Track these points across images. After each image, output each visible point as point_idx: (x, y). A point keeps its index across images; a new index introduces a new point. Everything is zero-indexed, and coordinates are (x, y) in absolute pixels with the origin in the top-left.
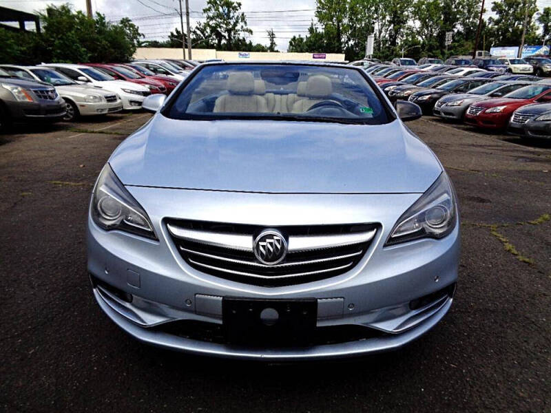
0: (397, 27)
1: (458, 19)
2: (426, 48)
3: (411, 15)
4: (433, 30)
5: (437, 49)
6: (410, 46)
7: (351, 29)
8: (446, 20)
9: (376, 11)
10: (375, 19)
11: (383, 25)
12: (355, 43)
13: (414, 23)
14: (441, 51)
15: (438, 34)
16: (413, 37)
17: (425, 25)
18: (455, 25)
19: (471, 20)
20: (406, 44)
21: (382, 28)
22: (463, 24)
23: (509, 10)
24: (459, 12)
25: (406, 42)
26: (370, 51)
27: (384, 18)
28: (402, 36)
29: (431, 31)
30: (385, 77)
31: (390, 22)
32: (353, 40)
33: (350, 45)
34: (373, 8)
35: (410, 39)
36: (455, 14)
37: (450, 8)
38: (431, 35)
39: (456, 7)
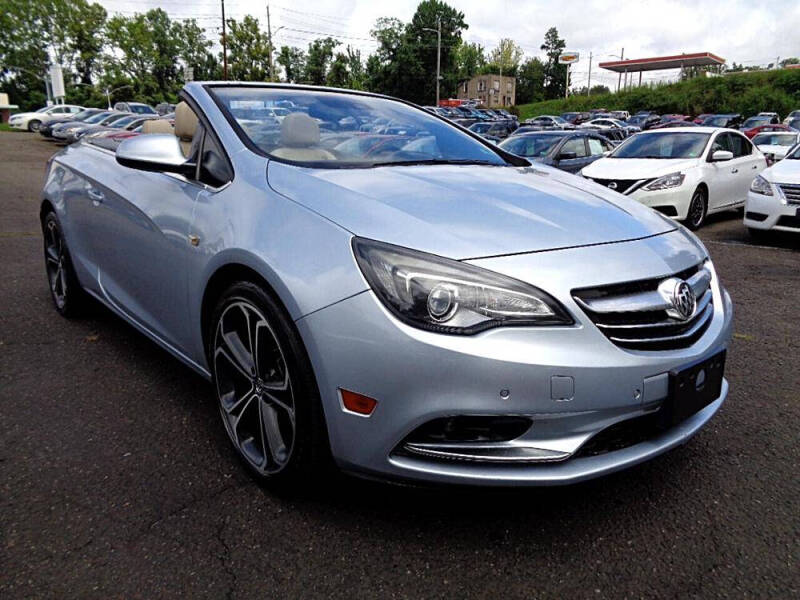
0: (87, 55)
1: (177, 52)
2: (142, 90)
3: (106, 39)
4: (145, 64)
5: (157, 92)
6: (115, 86)
7: (5, 52)
8: (162, 51)
9: (46, 27)
10: (47, 40)
11: (63, 51)
12: (18, 77)
13: (114, 51)
14: (164, 94)
15: (154, 71)
16: (118, 73)
17: (131, 55)
18: (176, 59)
19: (196, 53)
20: (109, 83)
21: (61, 56)
22: (186, 58)
23: (242, 45)
24: (177, 42)
25: (108, 79)
26: (59, 90)
27: (62, 39)
28: (99, 70)
29: (143, 66)
30: (130, 129)
31: (75, 47)
32: (13, 70)
33: (8, 80)
34: (39, 22)
35: (114, 76)
36: (172, 44)
37: (164, 35)
38: (144, 72)
39: (171, 34)
